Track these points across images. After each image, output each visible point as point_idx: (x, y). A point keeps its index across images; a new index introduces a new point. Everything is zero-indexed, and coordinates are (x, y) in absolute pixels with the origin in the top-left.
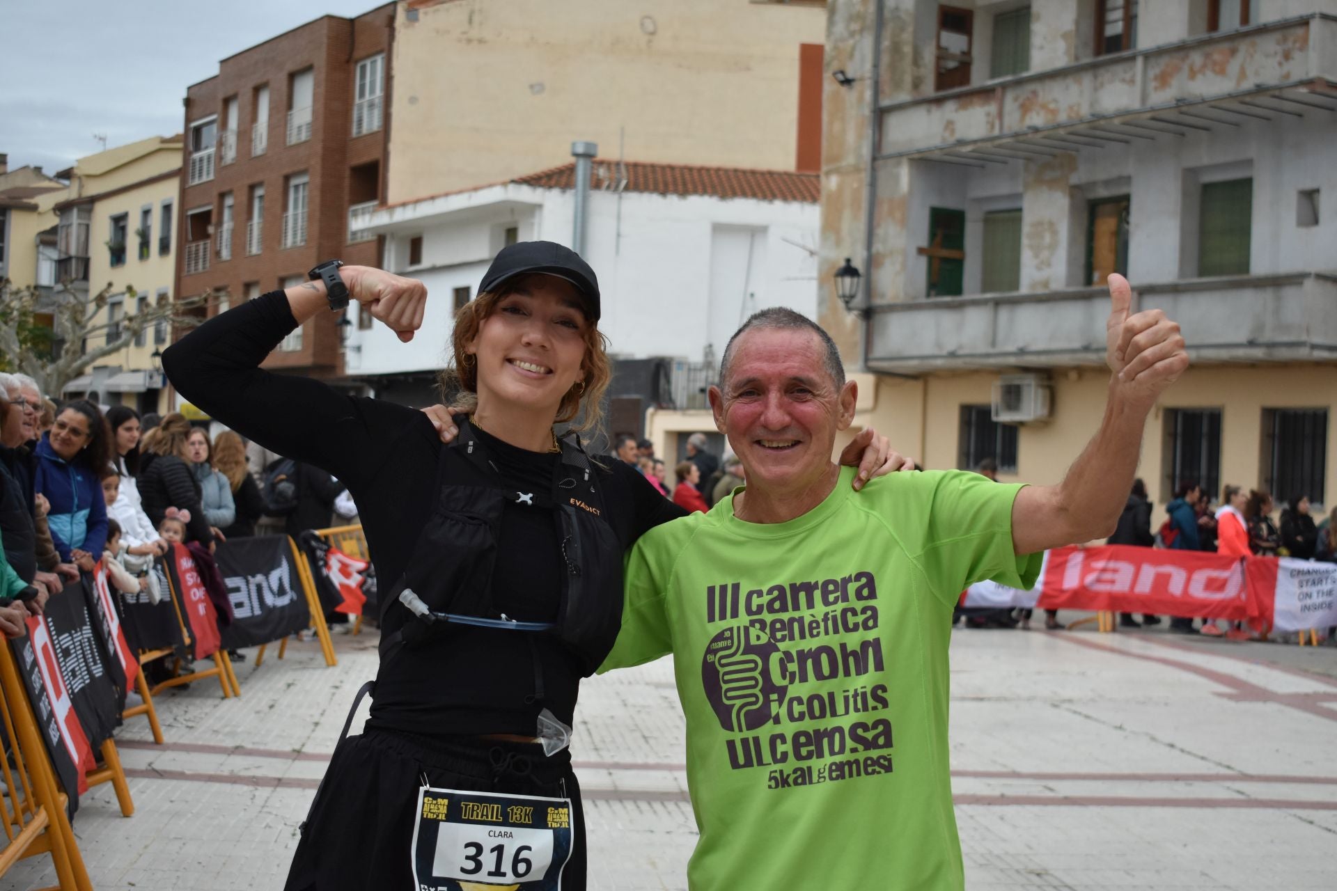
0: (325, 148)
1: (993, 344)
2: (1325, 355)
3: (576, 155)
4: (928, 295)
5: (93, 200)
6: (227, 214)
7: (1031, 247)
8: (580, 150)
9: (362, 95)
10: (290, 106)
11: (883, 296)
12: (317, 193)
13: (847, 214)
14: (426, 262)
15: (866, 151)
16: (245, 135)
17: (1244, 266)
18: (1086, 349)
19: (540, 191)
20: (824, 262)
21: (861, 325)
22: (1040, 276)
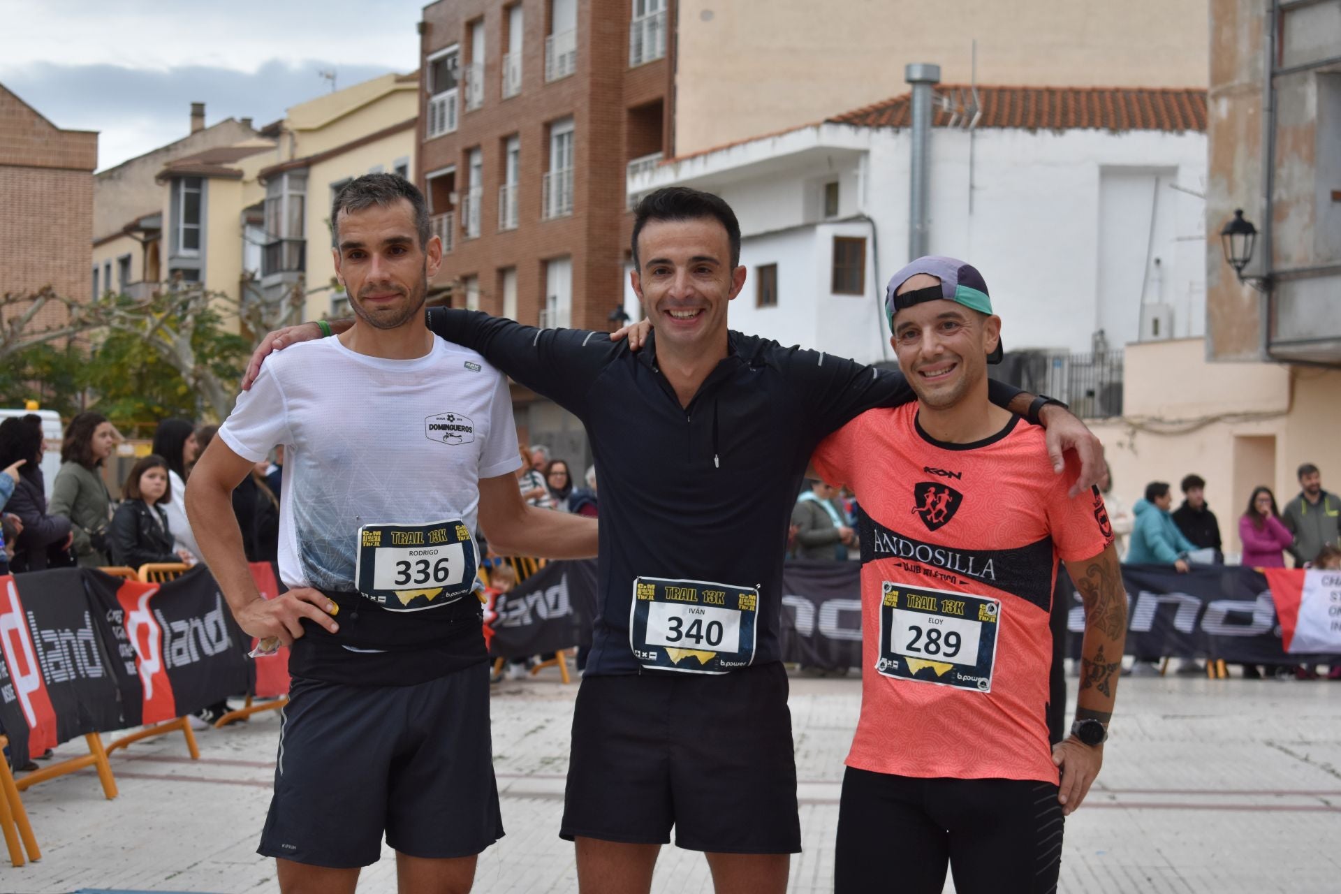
0: (594, 84)
3: (911, 82)
5: (309, 163)
6: (474, 177)
8: (917, 74)
9: (641, 11)
10: (549, 30)
11: (1287, 258)
12: (584, 145)
13: (1241, 150)
15: (1263, 65)
16: (495, 70)
19: (864, 132)
20: (1211, 215)
21: (1262, 298)
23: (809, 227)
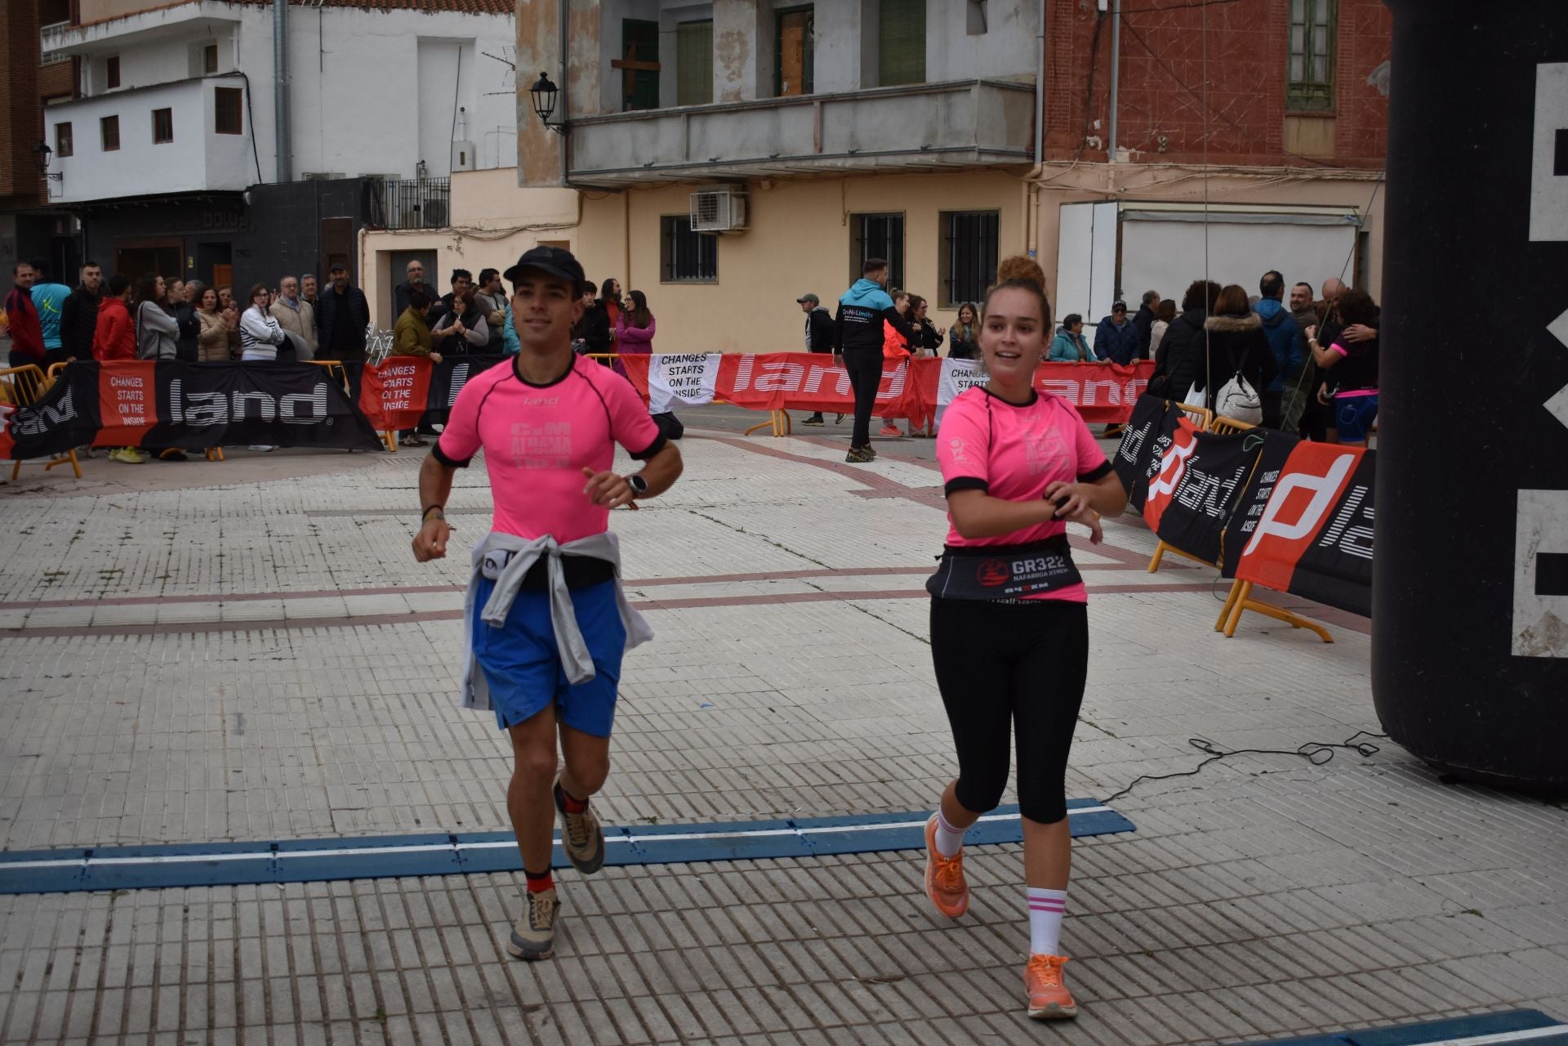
1: (687, 157)
2: (992, 160)
4: (624, 110)
7: (722, 58)
11: (580, 110)
12: (4, 12)
13: (542, 26)
14: (124, 85)
17: (921, 75)
18: (774, 158)
19: (236, 7)
20: (522, 76)
21: (561, 140)
22: (732, 86)
23: (194, 81)
